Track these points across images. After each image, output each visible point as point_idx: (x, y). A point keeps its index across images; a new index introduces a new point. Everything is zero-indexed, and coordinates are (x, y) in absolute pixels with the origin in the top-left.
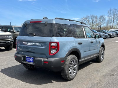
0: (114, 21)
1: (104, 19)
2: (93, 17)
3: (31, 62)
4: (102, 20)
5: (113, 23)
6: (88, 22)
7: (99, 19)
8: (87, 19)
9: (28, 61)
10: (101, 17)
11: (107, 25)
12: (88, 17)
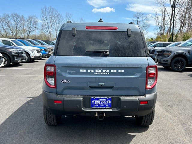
0: (52, 26)
1: (36, 23)
2: (16, 17)
3: (105, 106)
4: (32, 24)
5: (50, 29)
6: (9, 26)
7: (28, 21)
8: (6, 21)
9: (96, 106)
10: (30, 18)
11: (42, 32)
12: (8, 16)
